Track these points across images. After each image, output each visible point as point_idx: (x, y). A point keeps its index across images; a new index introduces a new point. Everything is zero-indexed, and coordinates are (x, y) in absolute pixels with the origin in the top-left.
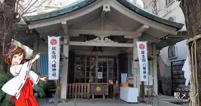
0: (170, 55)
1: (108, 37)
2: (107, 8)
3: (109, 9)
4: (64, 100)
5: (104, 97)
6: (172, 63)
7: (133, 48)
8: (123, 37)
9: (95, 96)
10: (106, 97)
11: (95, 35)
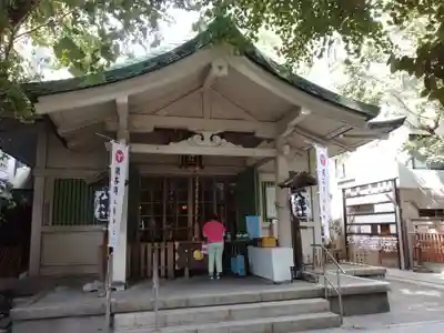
1: (222, 135)
2: (220, 68)
3: (225, 72)
4: (120, 284)
6: (344, 190)
7: (274, 158)
8: (253, 134)
9: (190, 271)
11: (191, 129)
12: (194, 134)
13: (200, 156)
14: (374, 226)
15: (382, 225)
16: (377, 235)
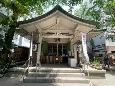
0: (91, 44)
1: (61, 33)
5: (60, 63)
6: (92, 47)
7: (73, 38)
8: (68, 33)
10: (61, 63)
12: (54, 33)
14: (100, 54)
16: (100, 56)
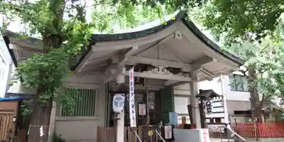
3: (180, 38)
7: (190, 82)
8: (180, 69)
11: (153, 65)
12: (154, 67)
13: (143, 78)
14: (211, 119)
15: (216, 119)
16: (213, 123)
